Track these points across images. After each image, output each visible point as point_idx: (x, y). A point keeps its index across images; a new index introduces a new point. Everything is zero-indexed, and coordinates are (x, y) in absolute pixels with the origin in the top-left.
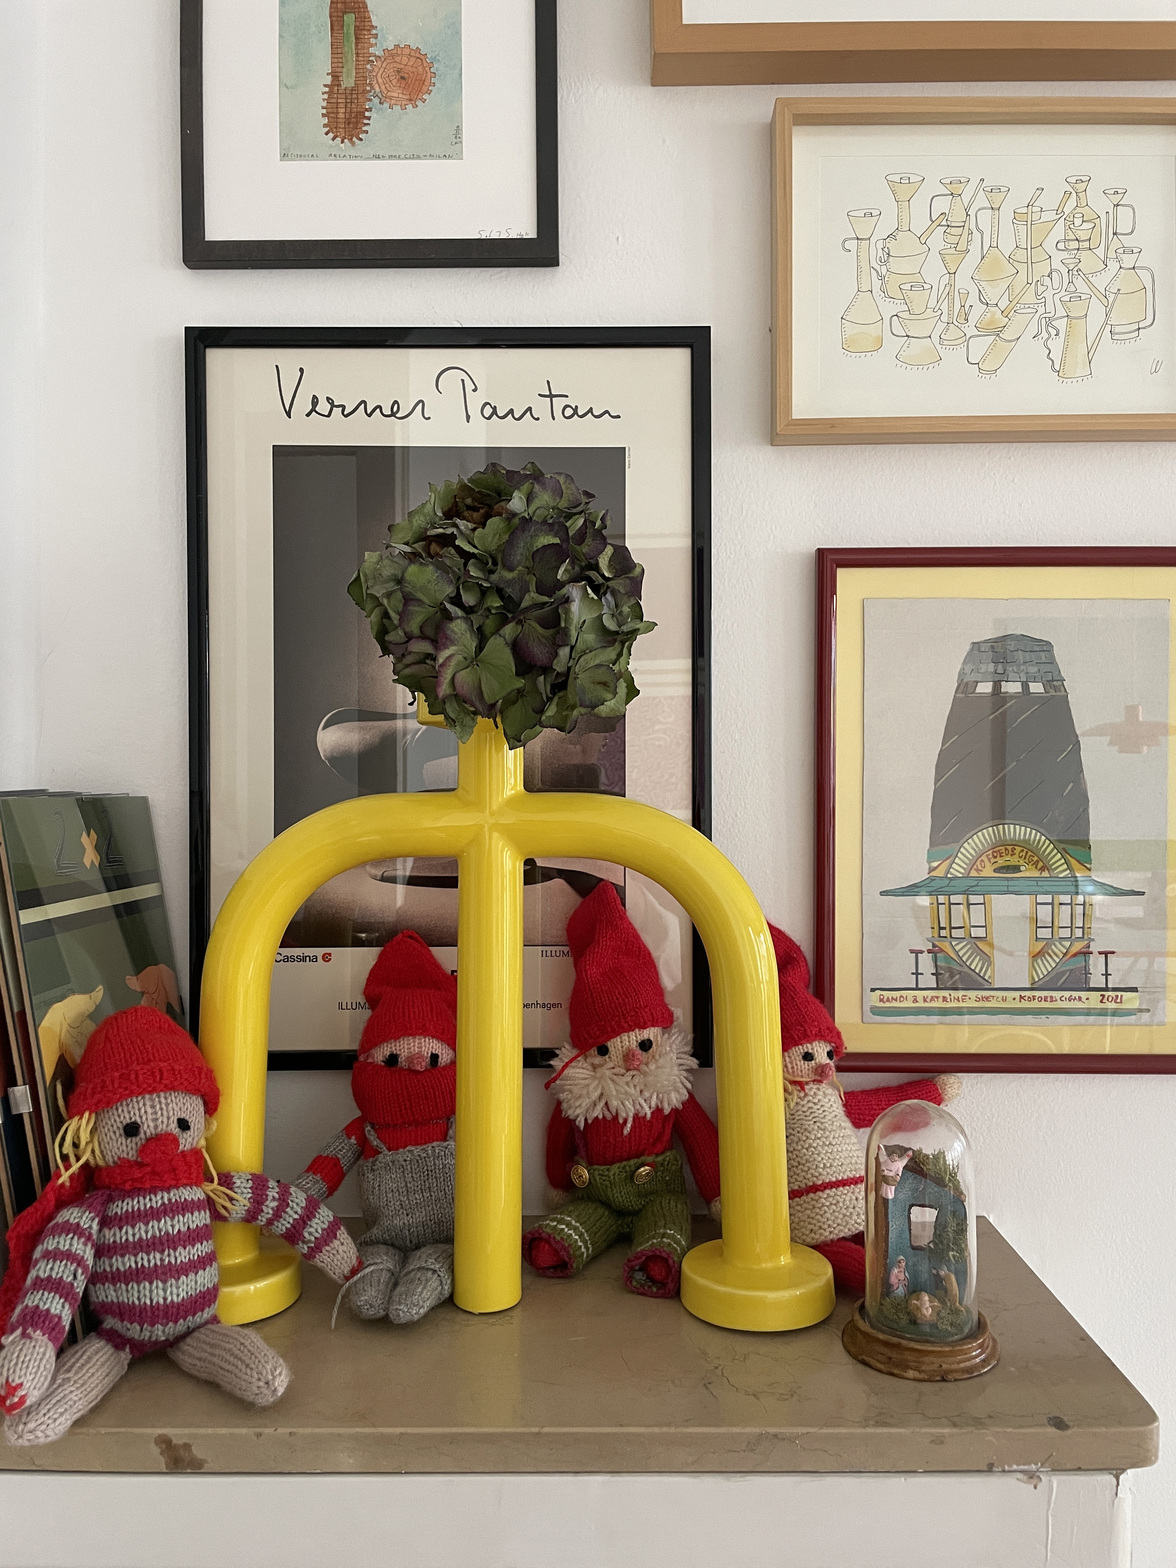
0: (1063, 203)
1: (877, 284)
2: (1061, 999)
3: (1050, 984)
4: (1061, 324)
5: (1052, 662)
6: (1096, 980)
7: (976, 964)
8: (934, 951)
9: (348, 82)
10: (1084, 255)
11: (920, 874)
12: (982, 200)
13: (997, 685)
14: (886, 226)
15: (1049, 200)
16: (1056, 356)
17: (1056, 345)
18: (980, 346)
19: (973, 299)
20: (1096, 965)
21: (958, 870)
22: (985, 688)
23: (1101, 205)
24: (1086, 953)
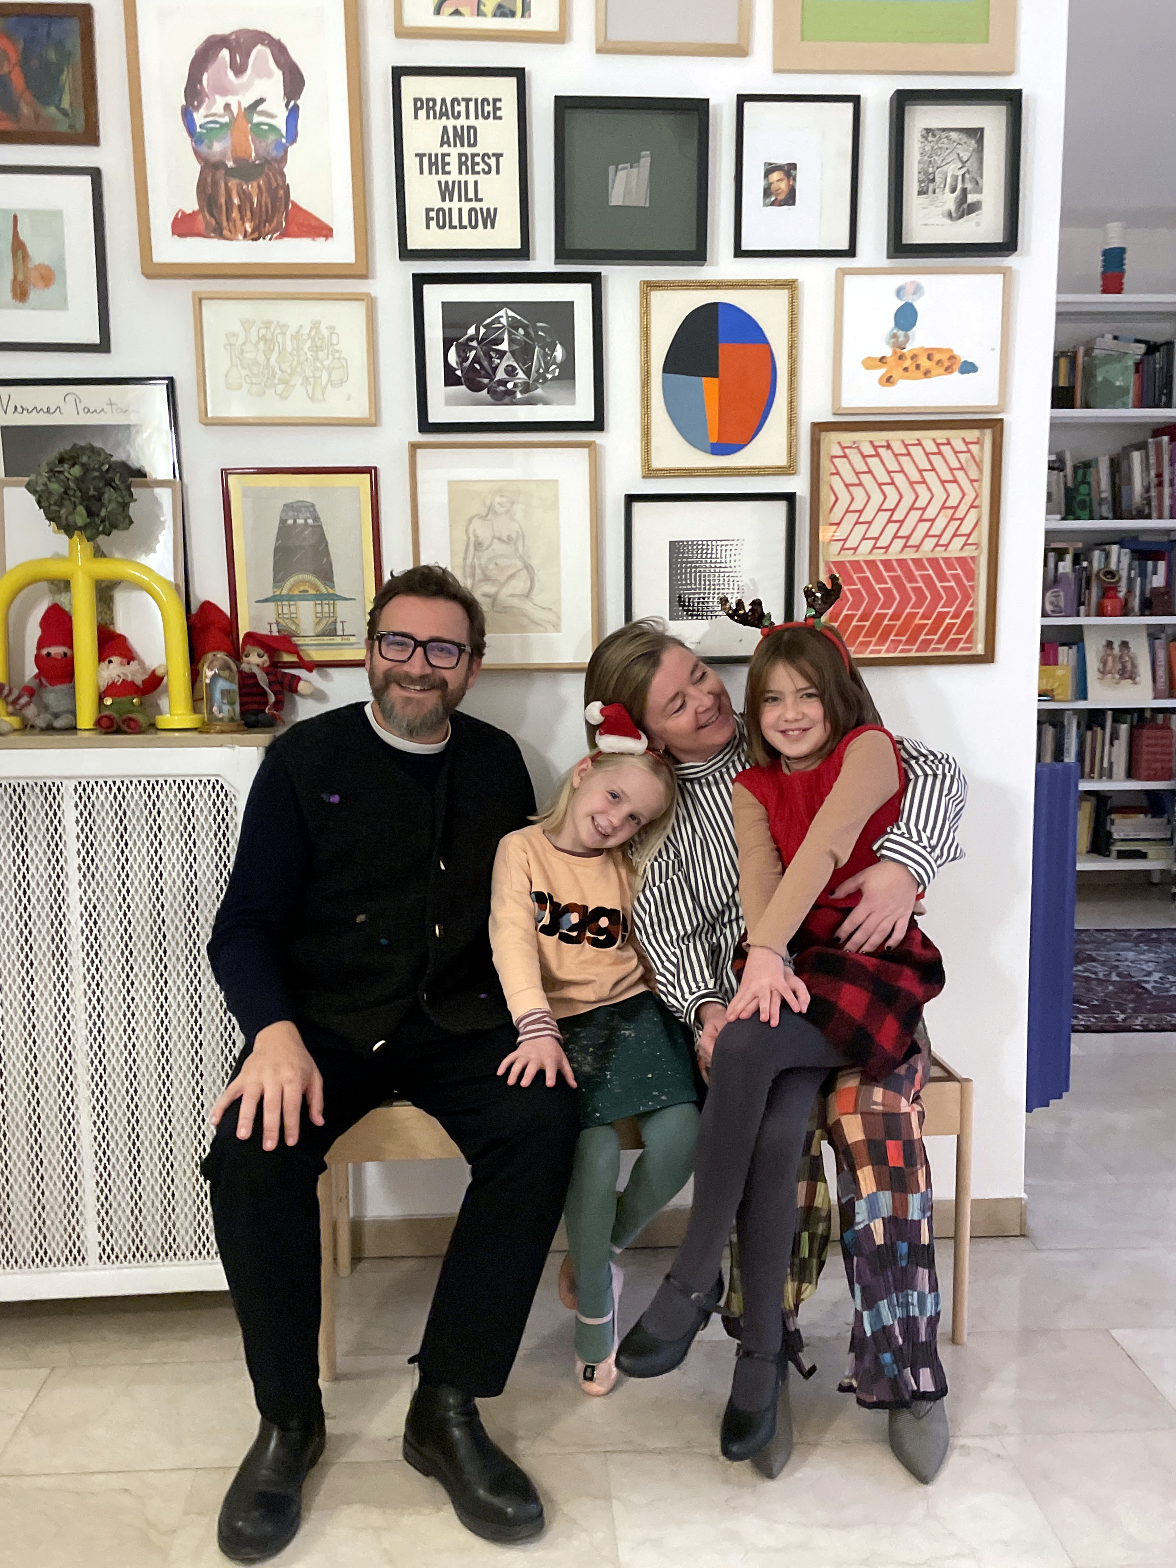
0: (311, 331)
1: (239, 362)
2: (326, 640)
3: (322, 634)
4: (312, 380)
5: (315, 511)
6: (340, 632)
7: (293, 627)
8: (278, 623)
9: (20, 278)
10: (320, 353)
11: (270, 594)
12: (278, 330)
13: (295, 521)
14: (241, 339)
15: (305, 331)
16: (310, 392)
17: (310, 388)
18: (280, 388)
19: (277, 369)
20: (339, 627)
21: (284, 592)
22: (290, 522)
23: (325, 333)
24: (335, 622)
